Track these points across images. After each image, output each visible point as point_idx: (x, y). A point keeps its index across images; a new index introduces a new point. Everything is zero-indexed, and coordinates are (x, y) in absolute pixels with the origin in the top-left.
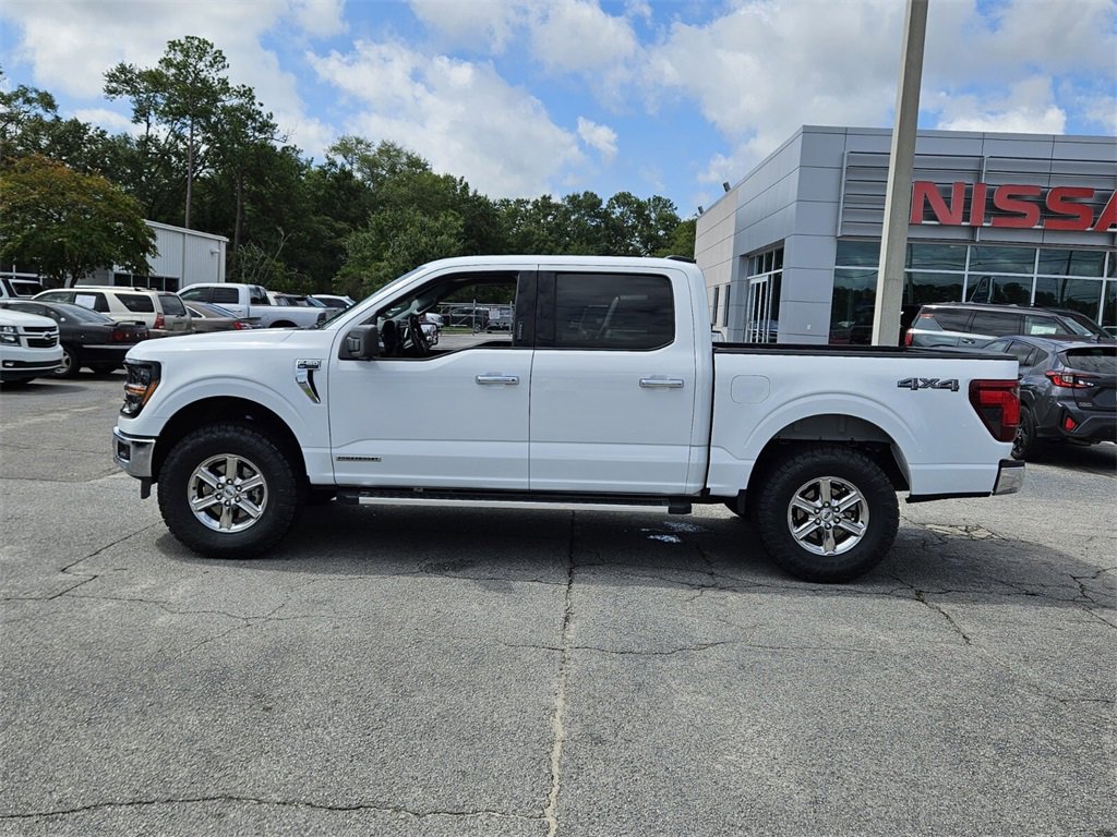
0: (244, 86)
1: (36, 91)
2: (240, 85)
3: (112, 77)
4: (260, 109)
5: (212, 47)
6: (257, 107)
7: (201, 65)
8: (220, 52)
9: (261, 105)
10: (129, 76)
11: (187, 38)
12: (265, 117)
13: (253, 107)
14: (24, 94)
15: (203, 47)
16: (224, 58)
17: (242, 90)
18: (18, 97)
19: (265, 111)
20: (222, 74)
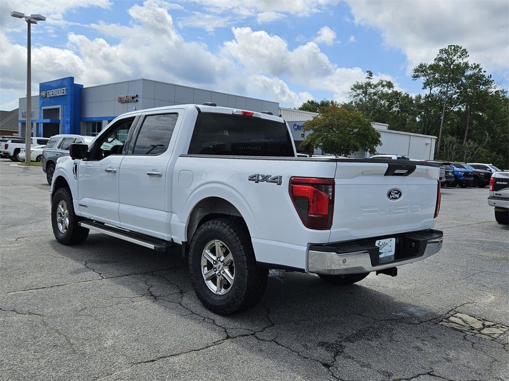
0: (474, 64)
1: (386, 81)
2: (473, 64)
3: (416, 71)
4: (484, 74)
5: (461, 48)
6: (482, 73)
7: (455, 58)
8: (465, 50)
9: (485, 72)
10: (424, 68)
11: (449, 46)
12: (487, 78)
13: (481, 74)
14: (381, 83)
15: (456, 49)
16: (467, 52)
17: (474, 66)
18: (379, 85)
19: (487, 75)
20: (465, 60)
